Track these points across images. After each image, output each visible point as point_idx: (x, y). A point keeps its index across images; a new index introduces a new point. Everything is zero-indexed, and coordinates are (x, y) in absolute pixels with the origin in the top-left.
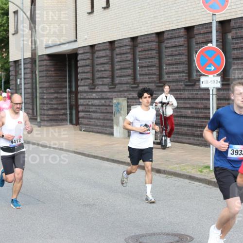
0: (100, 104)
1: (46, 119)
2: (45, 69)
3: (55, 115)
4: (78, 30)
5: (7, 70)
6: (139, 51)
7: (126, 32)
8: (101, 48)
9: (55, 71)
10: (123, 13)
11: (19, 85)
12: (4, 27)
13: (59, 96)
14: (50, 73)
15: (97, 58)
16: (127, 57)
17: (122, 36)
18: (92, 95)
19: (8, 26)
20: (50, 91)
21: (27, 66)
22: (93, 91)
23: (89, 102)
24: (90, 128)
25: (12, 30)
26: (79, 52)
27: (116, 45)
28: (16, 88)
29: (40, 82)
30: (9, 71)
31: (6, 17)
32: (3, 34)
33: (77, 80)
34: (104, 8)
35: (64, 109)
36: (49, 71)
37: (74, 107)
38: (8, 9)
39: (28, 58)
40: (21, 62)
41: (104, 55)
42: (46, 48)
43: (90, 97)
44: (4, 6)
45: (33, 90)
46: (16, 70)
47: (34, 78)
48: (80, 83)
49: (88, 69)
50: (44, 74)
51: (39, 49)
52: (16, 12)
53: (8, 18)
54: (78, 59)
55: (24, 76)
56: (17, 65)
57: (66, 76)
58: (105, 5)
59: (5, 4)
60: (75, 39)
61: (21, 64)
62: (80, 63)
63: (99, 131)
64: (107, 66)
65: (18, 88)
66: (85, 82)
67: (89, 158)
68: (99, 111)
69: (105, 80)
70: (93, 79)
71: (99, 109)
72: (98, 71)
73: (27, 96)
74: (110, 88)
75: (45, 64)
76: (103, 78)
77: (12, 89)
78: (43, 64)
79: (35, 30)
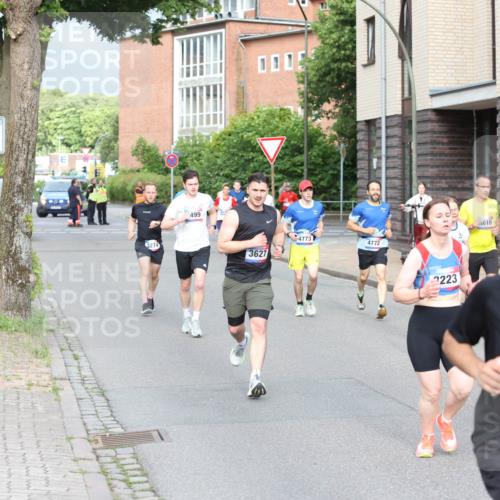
2: (429, 140)
4: (497, 61)
5: (352, 140)
9: (449, 143)
11: (375, 170)
13: (457, 194)
14: (439, 148)
19: (354, 48)
20: (438, 185)
21: (392, 131)
25: (361, 56)
28: (369, 176)
29: (419, 166)
30: (356, 141)
31: (348, 28)
32: (346, 66)
33: (494, 164)
36: (438, 143)
38: (355, 11)
39: (396, 115)
40: (380, 123)
42: (432, 96)
44: (345, 5)
45: (404, 182)
46: (369, 138)
47: (408, 157)
50: (428, 149)
51: (417, 98)
52: (371, 21)
53: (354, 32)
54: (498, 121)
55: (386, 152)
56: (372, 128)
57: (473, 156)
59: (347, 2)
60: (490, 80)
61: (380, 128)
65: (372, 177)
73: (392, 193)
75: (429, 128)
77: (362, 178)
78: (425, 129)
79: (411, 58)
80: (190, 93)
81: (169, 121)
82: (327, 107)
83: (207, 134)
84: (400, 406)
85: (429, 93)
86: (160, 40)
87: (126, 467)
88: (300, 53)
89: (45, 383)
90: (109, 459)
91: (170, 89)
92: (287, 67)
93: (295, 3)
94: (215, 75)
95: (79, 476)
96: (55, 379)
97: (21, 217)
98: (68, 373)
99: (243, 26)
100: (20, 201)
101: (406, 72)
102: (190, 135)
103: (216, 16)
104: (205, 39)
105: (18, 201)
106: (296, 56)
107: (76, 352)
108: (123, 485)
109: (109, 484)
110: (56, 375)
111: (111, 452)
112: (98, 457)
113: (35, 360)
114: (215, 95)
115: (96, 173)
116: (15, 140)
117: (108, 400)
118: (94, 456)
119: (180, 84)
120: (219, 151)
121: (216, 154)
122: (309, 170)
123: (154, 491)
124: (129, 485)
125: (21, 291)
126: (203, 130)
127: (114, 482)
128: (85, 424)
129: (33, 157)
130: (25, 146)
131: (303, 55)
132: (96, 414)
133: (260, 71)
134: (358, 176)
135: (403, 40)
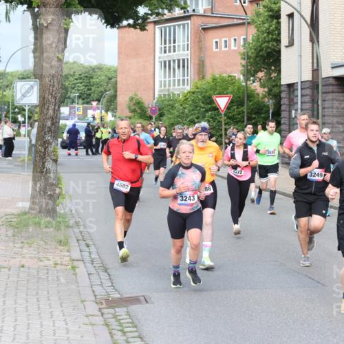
2: (331, 98)
5: (277, 97)
11: (294, 118)
12: (273, 35)
14: (337, 104)
19: (279, 34)
21: (305, 92)
25: (285, 40)
28: (289, 122)
29: (323, 116)
30: (281, 99)
31: (275, 21)
32: (273, 45)
36: (337, 100)
39: (308, 81)
40: (297, 86)
42: (333, 68)
44: (273, 6)
46: (290, 96)
47: (316, 109)
50: (329, 104)
51: (323, 69)
52: (291, 16)
53: (279, 23)
55: (301, 106)
56: (292, 89)
59: (275, 3)
61: (297, 90)
65: (292, 123)
75: (331, 90)
77: (284, 124)
78: (328, 91)
79: (318, 41)
80: (167, 65)
81: (152, 83)
82: (260, 75)
83: (178, 93)
84: (310, 280)
85: (330, 66)
86: (146, 27)
87: (122, 321)
88: (242, 38)
89: (66, 263)
90: (110, 316)
91: (152, 62)
92: (233, 47)
93: (238, 3)
94: (184, 52)
95: (90, 327)
96: (74, 260)
97: (51, 149)
98: (82, 256)
99: (203, 19)
100: (49, 138)
101: (315, 51)
102: (167, 93)
103: (185, 12)
104: (177, 27)
105: (48, 137)
106: (239, 40)
107: (88, 242)
108: (120, 333)
109: (110, 333)
110: (73, 257)
111: (111, 311)
112: (102, 314)
113: (59, 247)
114: (184, 66)
115: (102, 119)
116: (46, 96)
117: (109, 275)
118: (100, 314)
119: (159, 58)
120: (186, 104)
121: (185, 106)
123: (141, 338)
124: (124, 333)
125: (50, 199)
126: (176, 89)
127: (114, 332)
128: (93, 291)
129: (59, 107)
130: (53, 100)
131: (244, 39)
132: (102, 285)
133: (214, 50)
134: (282, 122)
135: (313, 29)
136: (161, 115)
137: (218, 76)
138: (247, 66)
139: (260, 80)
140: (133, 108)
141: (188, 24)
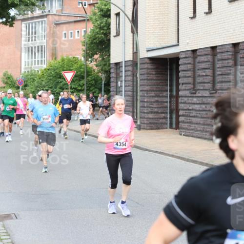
0: (201, 109)
1: (146, 122)
2: (146, 72)
3: (155, 118)
4: (180, 34)
5: (108, 73)
6: (241, 58)
7: (228, 38)
8: (203, 53)
9: (156, 74)
10: (225, 19)
11: (119, 87)
13: (159, 99)
14: (151, 77)
15: (199, 62)
16: (228, 63)
17: (224, 42)
18: (192, 100)
19: (109, 28)
20: (150, 94)
21: (128, 68)
22: (194, 95)
23: (190, 106)
24: (189, 133)
25: (113, 32)
26: (181, 56)
27: (218, 51)
28: (116, 90)
29: (141, 85)
30: (110, 73)
33: (178, 84)
34: (207, 13)
35: (164, 113)
36: (151, 74)
37: (174, 112)
38: (110, 11)
39: (130, 61)
40: (122, 64)
41: (206, 60)
42: (147, 51)
43: (190, 102)
44: (103, 7)
45: (133, 93)
46: (116, 71)
47: (135, 80)
48: (180, 87)
49: (190, 73)
50: (145, 77)
51: (140, 52)
52: (118, 15)
54: (180, 63)
55: (125, 78)
56: (118, 67)
57: (167, 80)
58: (207, 10)
60: (176, 43)
61: (122, 67)
62: (181, 68)
63: (199, 136)
64: (209, 72)
65: (118, 91)
66: (186, 87)
67: (188, 163)
68: (199, 115)
69: (206, 85)
70: (194, 84)
71: (199, 114)
72: (199, 76)
73: (128, 98)
74: (211, 94)
75: (146, 67)
76: (204, 83)
77: (113, 91)
78: (144, 67)
79: (137, 33)
80: (30, 50)
81: (19, 63)
82: (96, 56)
83: (38, 69)
84: (132, 202)
85: (146, 50)
86: (14, 25)
88: (83, 30)
91: (20, 48)
92: (77, 37)
93: (81, 6)
94: (42, 41)
99: (56, 17)
101: (135, 40)
102: (29, 70)
103: (43, 12)
104: (37, 23)
106: (81, 32)
114: (42, 51)
119: (25, 45)
120: (43, 77)
121: (42, 79)
122: (87, 87)
123: (13, 243)
124: (1, 240)
126: (36, 68)
131: (85, 31)
133: (63, 39)
134: (111, 90)
135: (133, 24)
136: (26, 86)
137: (66, 57)
138: (87, 50)
139: (96, 60)
140: (6, 80)
141: (45, 21)
